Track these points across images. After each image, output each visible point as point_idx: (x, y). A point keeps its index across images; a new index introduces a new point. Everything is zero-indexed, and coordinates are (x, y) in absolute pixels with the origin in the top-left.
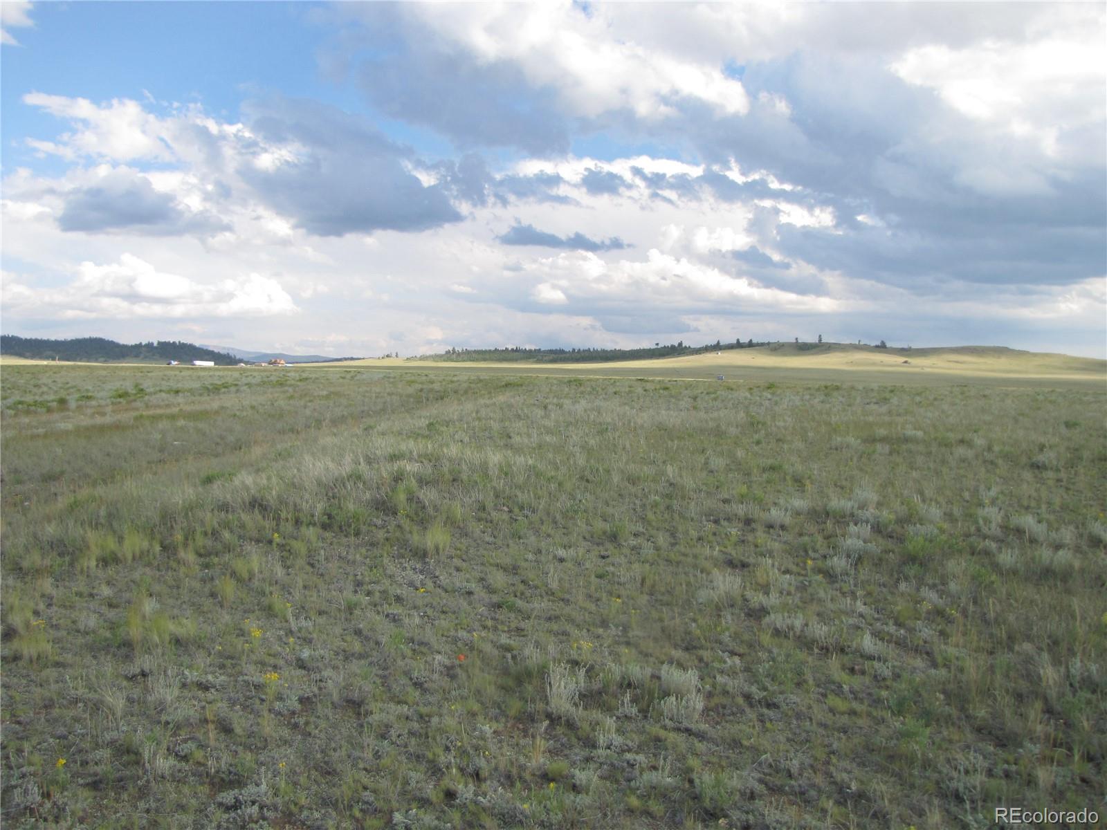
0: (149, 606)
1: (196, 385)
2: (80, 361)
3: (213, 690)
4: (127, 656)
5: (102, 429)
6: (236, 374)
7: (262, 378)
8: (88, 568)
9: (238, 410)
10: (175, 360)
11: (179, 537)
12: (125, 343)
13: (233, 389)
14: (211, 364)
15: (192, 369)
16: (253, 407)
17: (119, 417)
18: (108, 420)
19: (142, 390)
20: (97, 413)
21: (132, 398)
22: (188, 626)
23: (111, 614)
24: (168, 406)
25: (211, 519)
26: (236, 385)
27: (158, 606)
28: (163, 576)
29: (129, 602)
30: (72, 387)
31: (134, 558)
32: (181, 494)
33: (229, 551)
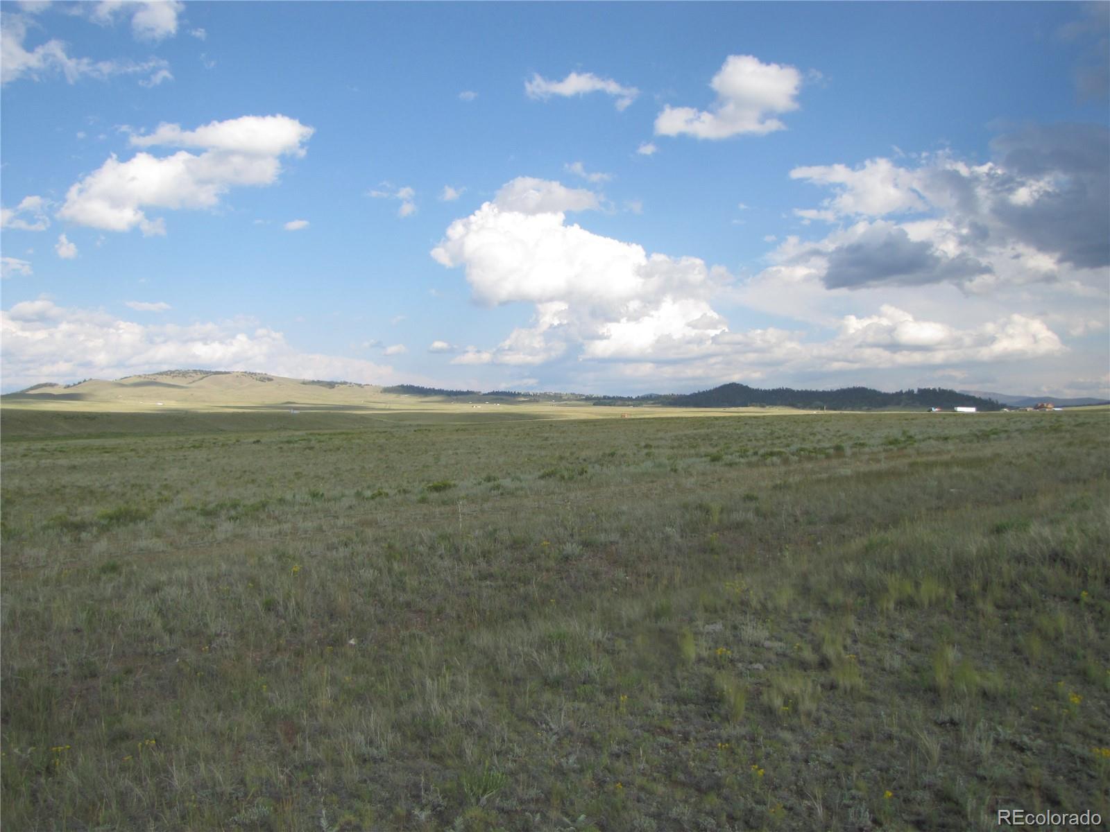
0: (951, 654)
1: (965, 432)
2: (845, 409)
3: (1029, 753)
4: (933, 702)
5: (879, 475)
6: (1003, 421)
7: (1032, 423)
8: (887, 609)
9: (1013, 457)
10: (935, 408)
11: (976, 586)
12: (886, 392)
13: (1003, 435)
14: (972, 410)
15: (955, 415)
16: (1029, 455)
17: (892, 464)
18: (884, 466)
19: (911, 437)
20: (872, 459)
21: (902, 445)
22: (995, 680)
23: (913, 657)
24: (938, 453)
25: (1010, 571)
26: (1006, 431)
27: (960, 655)
28: (960, 625)
29: (928, 647)
30: (844, 435)
31: (930, 605)
32: (974, 544)
33: (1030, 607)
